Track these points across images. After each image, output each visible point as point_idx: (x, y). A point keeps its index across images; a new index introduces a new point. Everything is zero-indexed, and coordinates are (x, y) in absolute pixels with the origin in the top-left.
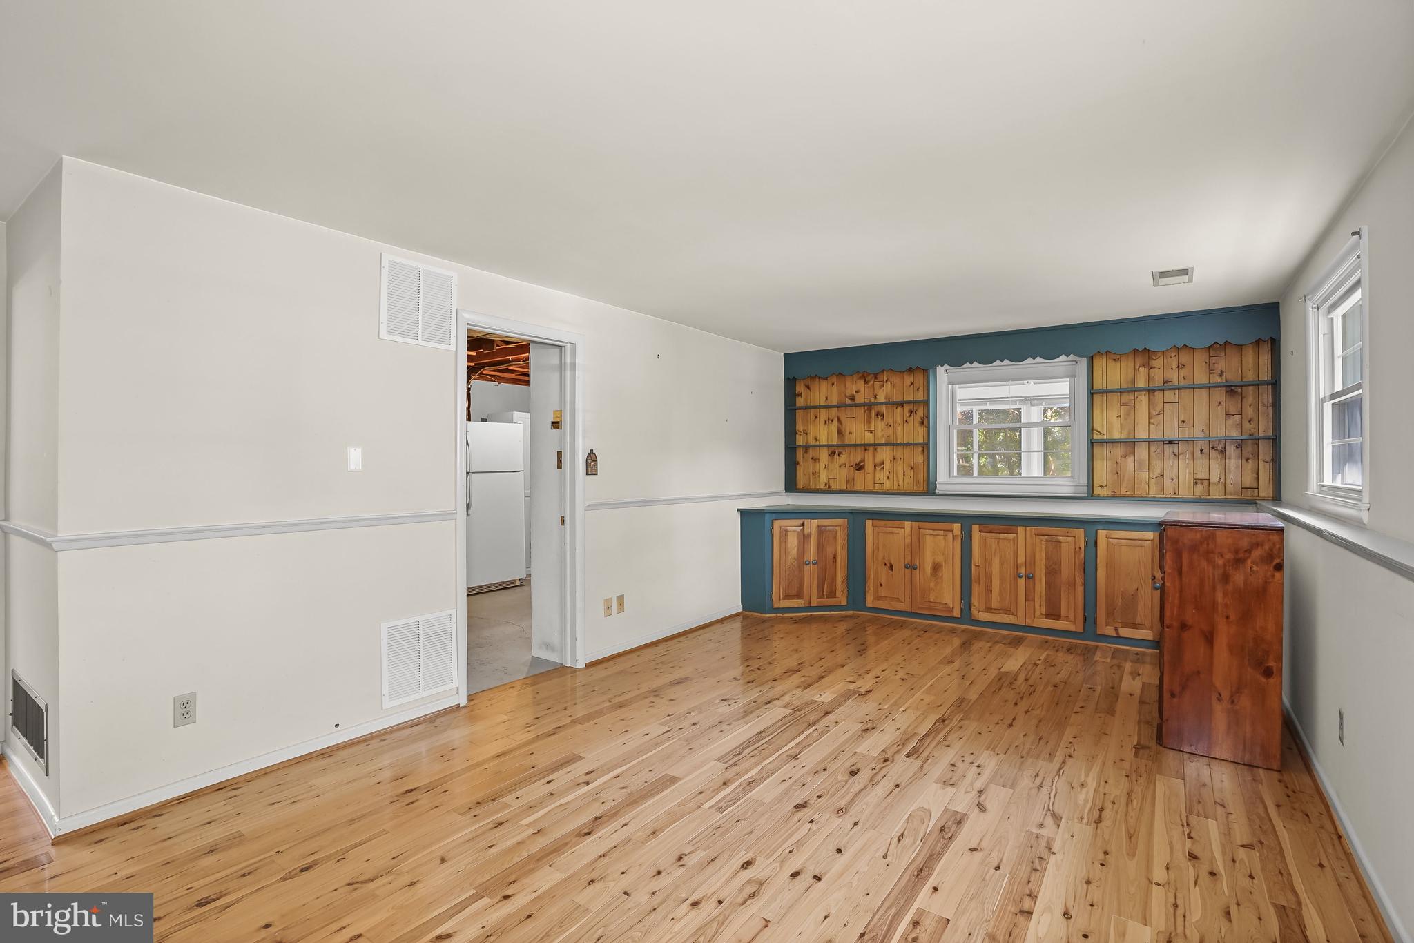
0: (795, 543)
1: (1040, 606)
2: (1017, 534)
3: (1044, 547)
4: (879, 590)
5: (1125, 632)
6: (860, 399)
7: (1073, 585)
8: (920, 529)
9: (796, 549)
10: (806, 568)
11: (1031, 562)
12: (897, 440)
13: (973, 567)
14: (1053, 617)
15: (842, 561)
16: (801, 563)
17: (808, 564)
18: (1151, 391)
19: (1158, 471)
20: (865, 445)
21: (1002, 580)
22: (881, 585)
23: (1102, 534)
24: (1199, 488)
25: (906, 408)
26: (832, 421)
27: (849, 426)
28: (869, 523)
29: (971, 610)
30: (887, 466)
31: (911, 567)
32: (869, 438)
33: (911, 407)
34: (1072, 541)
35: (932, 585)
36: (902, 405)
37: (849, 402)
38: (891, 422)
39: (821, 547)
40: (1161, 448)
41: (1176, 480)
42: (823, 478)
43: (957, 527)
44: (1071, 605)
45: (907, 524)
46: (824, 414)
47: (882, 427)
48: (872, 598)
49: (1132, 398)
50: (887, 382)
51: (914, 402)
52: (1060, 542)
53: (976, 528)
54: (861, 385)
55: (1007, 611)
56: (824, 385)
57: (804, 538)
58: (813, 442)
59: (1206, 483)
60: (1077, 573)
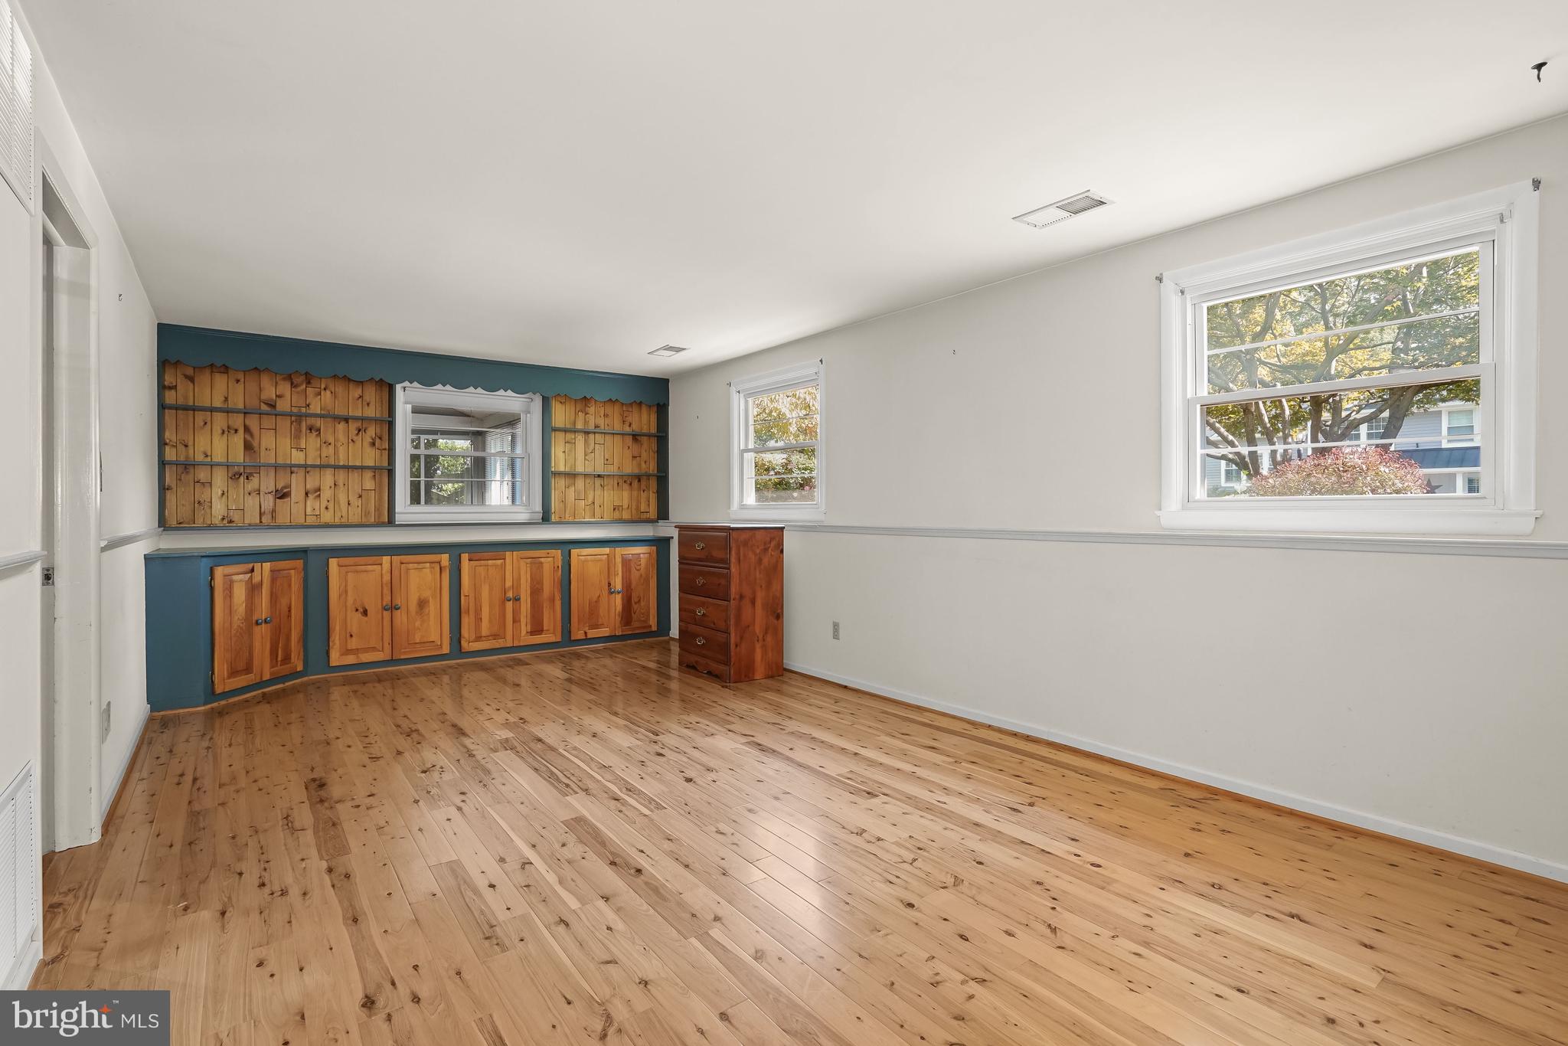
0: (243, 598)
1: (525, 627)
2: (504, 559)
3: (529, 569)
4: (349, 641)
5: (592, 634)
6: (283, 406)
7: (552, 600)
8: (402, 563)
9: (244, 605)
10: (257, 630)
11: (516, 586)
12: (339, 462)
13: (462, 598)
14: (537, 633)
15: (297, 614)
16: (251, 622)
17: (261, 624)
18: (587, 433)
19: (590, 500)
20: (291, 466)
21: (491, 606)
22: (351, 636)
23: (574, 552)
24: (617, 512)
25: (353, 426)
26: (236, 431)
27: (267, 440)
28: (333, 563)
29: (460, 642)
30: (327, 494)
31: (392, 608)
32: (298, 458)
33: (359, 424)
34: (551, 560)
35: (418, 624)
36: (346, 420)
37: (264, 407)
38: (331, 440)
39: (274, 598)
40: (593, 481)
41: (602, 506)
42: (218, 508)
43: (445, 558)
44: (551, 619)
45: (386, 560)
46: (220, 421)
47: (319, 445)
48: (338, 654)
49: (573, 437)
50: (325, 389)
51: (362, 419)
52: (542, 563)
53: (465, 557)
54: (285, 388)
55: (495, 636)
56: (221, 382)
57: (253, 589)
58: (200, 458)
59: (621, 508)
60: (556, 590)
